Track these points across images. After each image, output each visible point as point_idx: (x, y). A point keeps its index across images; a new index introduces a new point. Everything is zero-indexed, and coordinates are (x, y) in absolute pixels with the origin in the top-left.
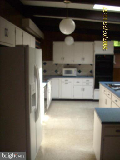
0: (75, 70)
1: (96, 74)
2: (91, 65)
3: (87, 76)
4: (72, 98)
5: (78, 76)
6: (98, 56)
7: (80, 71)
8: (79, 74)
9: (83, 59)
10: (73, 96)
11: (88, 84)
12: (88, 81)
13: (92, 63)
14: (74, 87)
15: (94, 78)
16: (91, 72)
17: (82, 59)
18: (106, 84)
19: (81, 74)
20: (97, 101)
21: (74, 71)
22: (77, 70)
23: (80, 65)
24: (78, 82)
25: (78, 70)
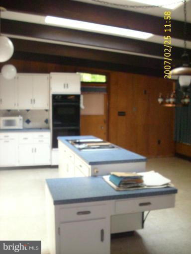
0: (21, 119)
1: (54, 125)
2: (47, 110)
3: (40, 129)
4: (17, 165)
5: (25, 130)
6: (56, 97)
7: (28, 121)
8: (27, 126)
9: (33, 101)
10: (19, 161)
11: (42, 141)
12: (42, 136)
13: (47, 108)
14: (18, 147)
15: (50, 131)
16: (47, 121)
17: (31, 101)
18: (68, 141)
19: (31, 125)
20: (56, 167)
21: (19, 121)
22: (24, 119)
23: (28, 110)
24: (26, 139)
25: (26, 119)
